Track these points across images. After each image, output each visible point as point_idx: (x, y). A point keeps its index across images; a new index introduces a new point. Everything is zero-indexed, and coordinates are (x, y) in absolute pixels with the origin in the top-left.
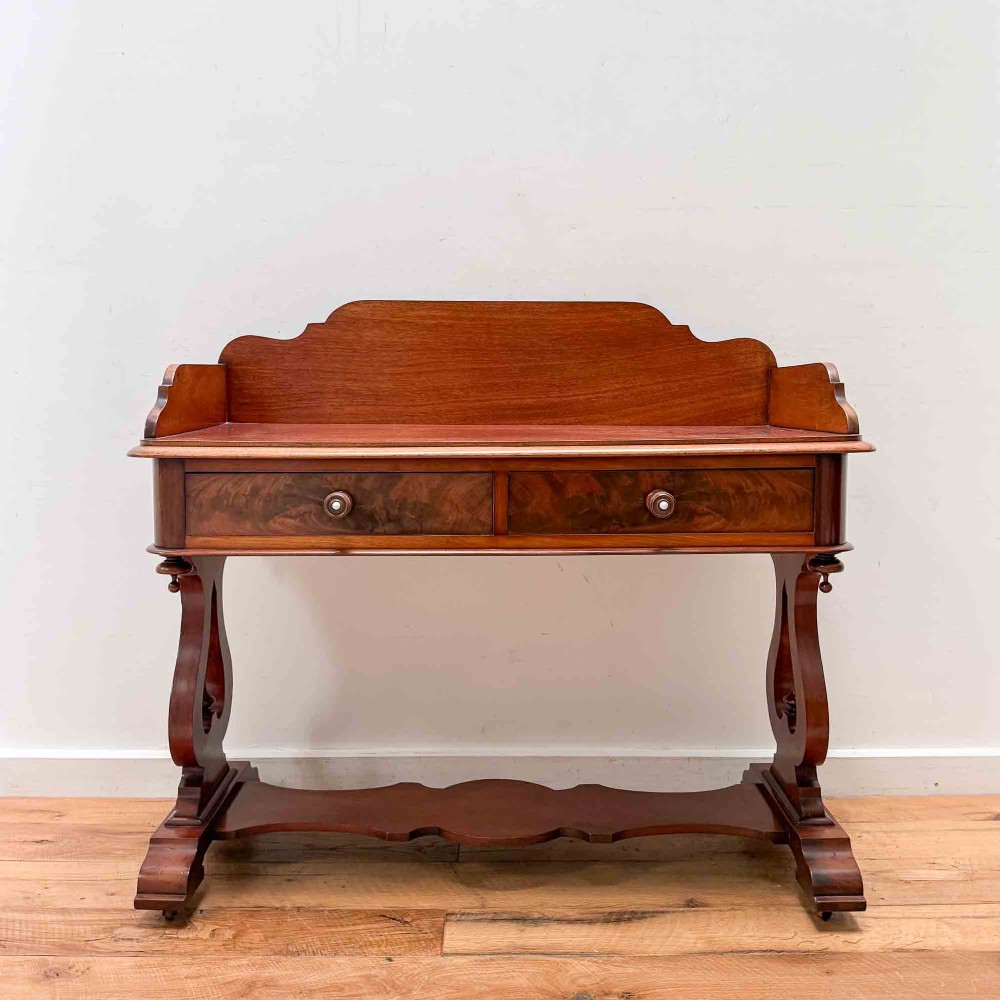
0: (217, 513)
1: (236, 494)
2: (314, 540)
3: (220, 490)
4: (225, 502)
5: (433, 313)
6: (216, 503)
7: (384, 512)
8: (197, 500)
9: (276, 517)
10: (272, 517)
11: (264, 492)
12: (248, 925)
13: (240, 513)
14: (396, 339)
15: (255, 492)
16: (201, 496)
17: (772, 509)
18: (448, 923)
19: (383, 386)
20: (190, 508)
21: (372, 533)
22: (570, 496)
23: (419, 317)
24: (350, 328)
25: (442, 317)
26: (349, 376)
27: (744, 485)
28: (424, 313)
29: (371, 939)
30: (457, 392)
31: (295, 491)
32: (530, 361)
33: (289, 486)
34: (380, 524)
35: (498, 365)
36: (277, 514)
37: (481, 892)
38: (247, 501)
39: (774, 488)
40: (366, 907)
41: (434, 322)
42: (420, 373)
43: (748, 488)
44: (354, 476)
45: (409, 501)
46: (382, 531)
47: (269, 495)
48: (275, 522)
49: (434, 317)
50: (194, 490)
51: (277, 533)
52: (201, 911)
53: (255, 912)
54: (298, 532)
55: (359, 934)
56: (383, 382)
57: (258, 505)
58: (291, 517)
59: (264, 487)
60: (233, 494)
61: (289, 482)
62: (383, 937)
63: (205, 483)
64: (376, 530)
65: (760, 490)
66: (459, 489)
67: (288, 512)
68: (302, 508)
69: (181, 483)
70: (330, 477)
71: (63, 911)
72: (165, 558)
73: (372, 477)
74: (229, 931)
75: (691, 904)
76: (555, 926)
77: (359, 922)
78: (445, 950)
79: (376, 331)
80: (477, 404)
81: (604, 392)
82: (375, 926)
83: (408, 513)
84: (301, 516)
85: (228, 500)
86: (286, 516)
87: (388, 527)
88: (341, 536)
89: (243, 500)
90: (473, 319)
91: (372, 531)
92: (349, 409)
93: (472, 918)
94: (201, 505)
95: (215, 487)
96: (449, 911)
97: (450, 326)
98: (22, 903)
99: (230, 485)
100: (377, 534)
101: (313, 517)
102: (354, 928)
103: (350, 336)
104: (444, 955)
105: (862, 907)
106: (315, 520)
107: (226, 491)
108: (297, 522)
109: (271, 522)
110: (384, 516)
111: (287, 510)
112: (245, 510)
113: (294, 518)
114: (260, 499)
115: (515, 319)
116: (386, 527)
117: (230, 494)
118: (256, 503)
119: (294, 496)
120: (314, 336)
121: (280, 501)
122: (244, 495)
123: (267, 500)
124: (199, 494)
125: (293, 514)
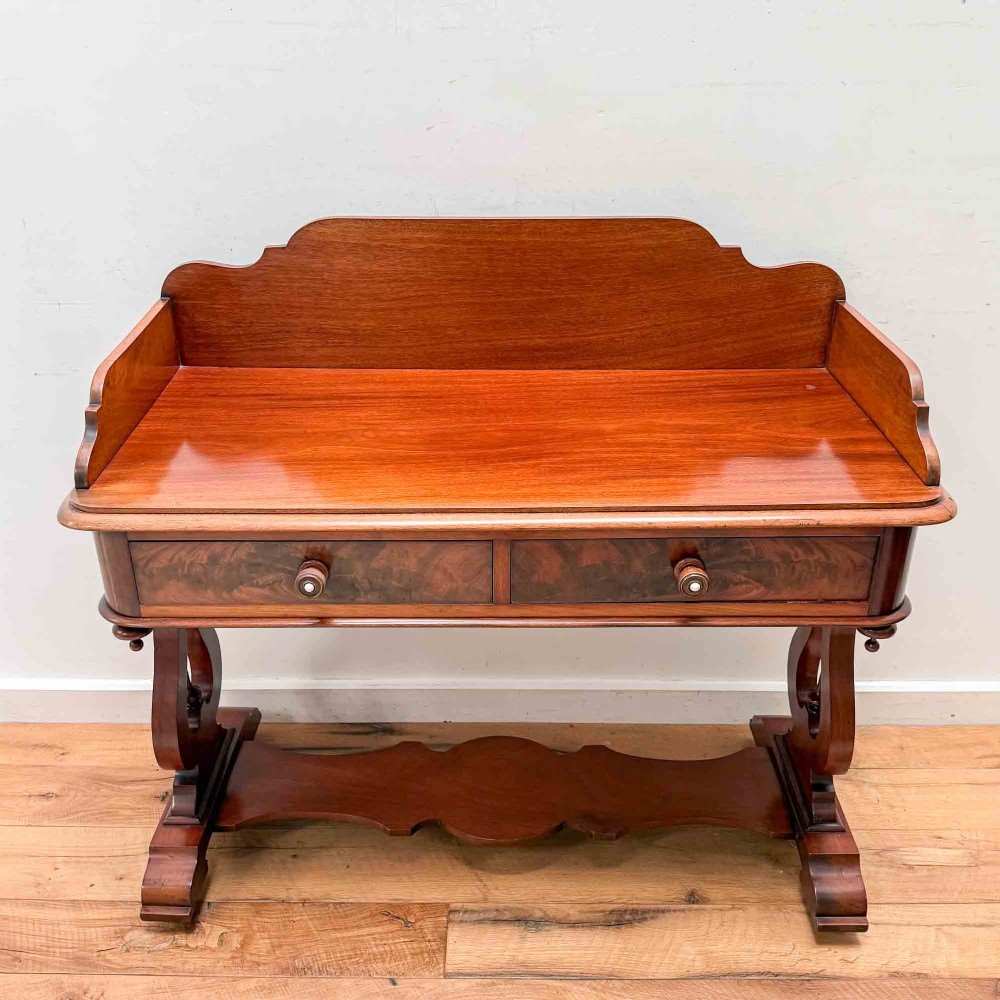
0: (172, 582)
1: (192, 563)
2: (287, 609)
3: (172, 559)
4: (180, 571)
5: (419, 235)
6: (171, 572)
7: (366, 581)
8: (147, 571)
9: (241, 587)
10: (236, 587)
11: (224, 561)
12: (255, 928)
13: (200, 582)
14: (375, 267)
15: (214, 560)
16: (151, 565)
17: (823, 577)
18: (450, 926)
19: (364, 324)
20: (140, 577)
21: (353, 602)
22: (584, 564)
23: (404, 240)
24: (318, 254)
25: (431, 240)
26: (320, 312)
27: (792, 552)
28: (407, 235)
29: (375, 949)
30: (451, 332)
31: (260, 560)
32: (540, 294)
33: (249, 554)
34: (362, 593)
35: (502, 299)
36: (241, 583)
37: (483, 875)
38: (205, 570)
39: (827, 555)
40: (371, 898)
41: (421, 246)
42: (408, 309)
43: (797, 556)
44: (327, 545)
45: (395, 569)
46: (365, 600)
47: (229, 564)
48: (240, 591)
49: (421, 240)
50: (142, 559)
51: (245, 603)
52: (209, 903)
53: (260, 905)
54: (267, 601)
55: (363, 942)
56: (361, 320)
57: (218, 573)
58: (257, 586)
59: (224, 556)
60: (188, 562)
61: (253, 551)
62: (387, 948)
63: (153, 552)
64: (358, 599)
65: (811, 559)
66: (452, 556)
67: (255, 581)
68: (271, 577)
69: (126, 553)
71: (74, 904)
74: (236, 935)
75: (693, 898)
76: (556, 931)
77: (363, 922)
78: (449, 969)
79: (350, 257)
80: (477, 345)
81: (631, 330)
82: (380, 929)
83: (394, 583)
84: (271, 586)
85: (183, 570)
86: (252, 585)
87: (372, 596)
88: (319, 605)
89: (198, 570)
90: (470, 242)
91: (353, 600)
92: (323, 351)
93: (475, 917)
94: (152, 575)
95: (168, 554)
96: (453, 906)
97: (442, 251)
98: (31, 893)
99: (183, 553)
100: (359, 603)
101: (283, 585)
102: (356, 932)
103: (318, 264)
104: (446, 976)
105: (864, 929)
106: (286, 589)
107: (180, 559)
108: (266, 592)
109: (235, 591)
110: (366, 585)
111: (253, 579)
112: (204, 579)
113: (263, 587)
114: (220, 569)
115: (523, 242)
116: (369, 597)
117: (185, 563)
118: (216, 572)
119: (259, 565)
120: (274, 263)
121: (244, 570)
122: (201, 564)
123: (228, 569)
124: (148, 563)
125: (260, 584)
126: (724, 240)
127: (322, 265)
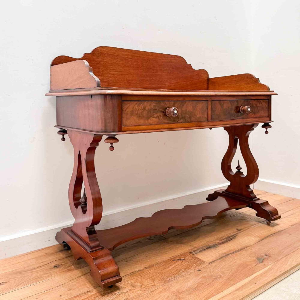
0: (132, 117)
1: (138, 109)
2: (161, 126)
3: (133, 108)
4: (135, 112)
5: (126, 53)
6: (132, 113)
7: (181, 115)
8: (126, 112)
9: (151, 118)
10: (149, 118)
11: (147, 109)
13: (140, 117)
15: (144, 109)
16: (127, 110)
17: (262, 111)
19: (111, 78)
20: (124, 115)
21: (178, 123)
22: (224, 108)
24: (100, 56)
25: (129, 55)
27: (257, 104)
28: (123, 53)
29: (183, 267)
31: (157, 108)
32: (153, 72)
34: (180, 119)
35: (145, 73)
36: (151, 117)
38: (142, 112)
39: (262, 105)
41: (126, 57)
42: (122, 74)
44: (173, 102)
45: (187, 111)
47: (149, 109)
48: (150, 120)
49: (126, 55)
51: (151, 124)
54: (158, 123)
57: (145, 113)
58: (155, 118)
59: (147, 107)
60: (137, 109)
61: (155, 105)
63: (129, 105)
64: (179, 121)
66: (200, 105)
67: (154, 116)
68: (158, 114)
70: (166, 102)
73: (178, 102)
75: (238, 230)
76: (220, 246)
78: (208, 262)
79: (108, 58)
83: (187, 115)
84: (158, 117)
85: (136, 112)
86: (153, 117)
87: (182, 120)
88: (169, 124)
89: (140, 112)
91: (178, 122)
94: (127, 114)
95: (132, 106)
96: (189, 252)
97: (131, 58)
99: (136, 106)
100: (179, 123)
101: (161, 117)
104: (210, 264)
107: (135, 108)
108: (157, 120)
110: (181, 117)
112: (141, 115)
113: (156, 118)
114: (146, 111)
115: (149, 58)
116: (181, 120)
117: (136, 109)
119: (156, 110)
120: (88, 58)
121: (152, 112)
122: (141, 110)
123: (148, 112)
124: (126, 109)
125: (156, 117)
126: (188, 63)
127: (101, 60)
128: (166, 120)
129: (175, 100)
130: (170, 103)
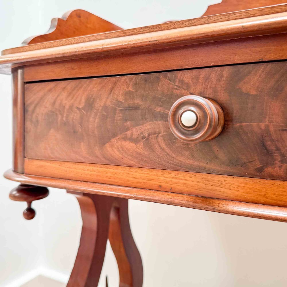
0: (52, 132)
1: (71, 107)
3: (54, 103)
4: (60, 117)
9: (114, 140)
10: (109, 139)
11: (99, 104)
16: (38, 110)
31: (138, 101)
36: (114, 135)
38: (82, 118)
47: (105, 108)
48: (112, 146)
50: (31, 103)
51: (114, 163)
54: (141, 163)
58: (131, 140)
59: (100, 98)
60: (67, 107)
61: (130, 89)
63: (41, 93)
67: (129, 133)
68: (147, 127)
72: (19, 183)
85: (62, 116)
86: (125, 139)
88: (205, 176)
89: (76, 116)
94: (37, 121)
95: (50, 98)
99: (64, 95)
101: (160, 140)
106: (163, 145)
107: (61, 104)
108: (140, 148)
109: (107, 145)
111: (128, 129)
113: (136, 141)
114: (96, 114)
117: (64, 107)
118: (91, 119)
119: (136, 108)
121: (119, 116)
122: (78, 109)
123: (103, 115)
124: (35, 107)
125: (134, 136)
128: (187, 153)
129: (237, 59)
130: (207, 78)
